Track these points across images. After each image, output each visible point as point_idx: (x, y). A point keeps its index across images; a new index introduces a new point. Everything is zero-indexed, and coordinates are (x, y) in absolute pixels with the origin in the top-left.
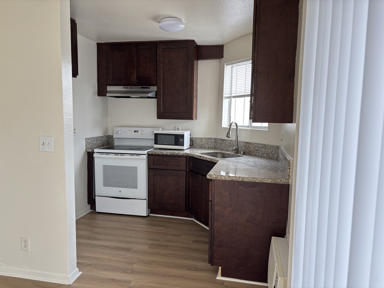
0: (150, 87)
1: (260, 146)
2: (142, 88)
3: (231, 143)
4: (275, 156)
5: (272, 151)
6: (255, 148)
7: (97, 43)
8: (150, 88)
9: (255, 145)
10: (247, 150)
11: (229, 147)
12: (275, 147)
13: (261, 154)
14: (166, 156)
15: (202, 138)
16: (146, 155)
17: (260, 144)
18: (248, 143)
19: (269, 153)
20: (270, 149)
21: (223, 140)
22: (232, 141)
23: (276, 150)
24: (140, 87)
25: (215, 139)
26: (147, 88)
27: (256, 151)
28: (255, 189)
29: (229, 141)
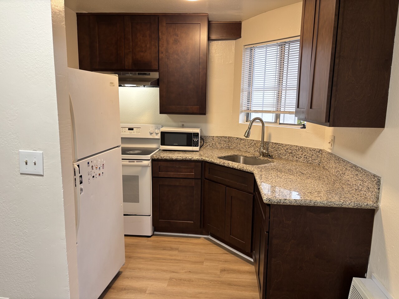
0: (150, 73)
1: (295, 148)
2: (139, 74)
3: (253, 143)
4: (317, 161)
5: (313, 155)
6: (287, 151)
7: (77, 13)
8: (149, 75)
9: (287, 147)
10: (276, 152)
11: (249, 148)
12: (317, 150)
13: (297, 157)
14: (176, 161)
15: (213, 136)
16: (150, 161)
17: (294, 146)
18: (278, 143)
19: (308, 157)
20: (309, 153)
21: (241, 139)
22: (254, 140)
23: (318, 153)
24: (137, 72)
25: (229, 137)
26: (145, 74)
27: (288, 154)
28: (328, 215)
29: (249, 140)
